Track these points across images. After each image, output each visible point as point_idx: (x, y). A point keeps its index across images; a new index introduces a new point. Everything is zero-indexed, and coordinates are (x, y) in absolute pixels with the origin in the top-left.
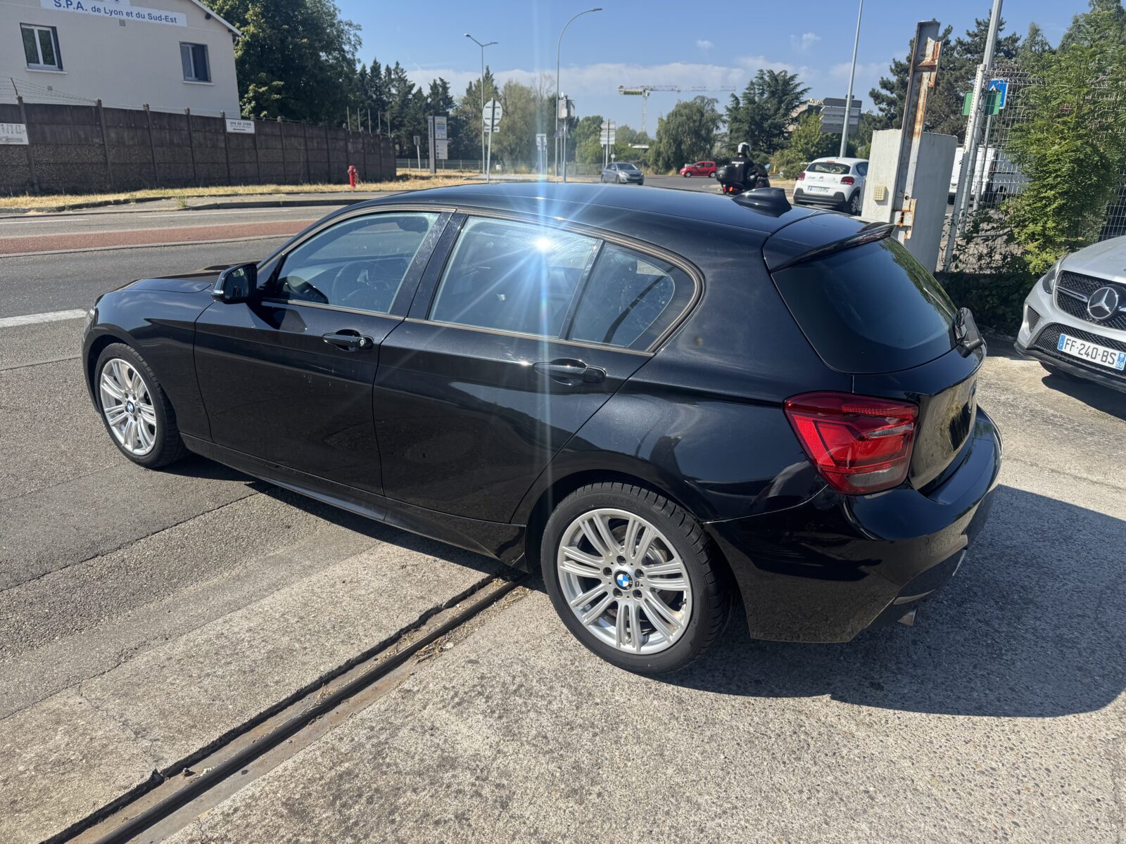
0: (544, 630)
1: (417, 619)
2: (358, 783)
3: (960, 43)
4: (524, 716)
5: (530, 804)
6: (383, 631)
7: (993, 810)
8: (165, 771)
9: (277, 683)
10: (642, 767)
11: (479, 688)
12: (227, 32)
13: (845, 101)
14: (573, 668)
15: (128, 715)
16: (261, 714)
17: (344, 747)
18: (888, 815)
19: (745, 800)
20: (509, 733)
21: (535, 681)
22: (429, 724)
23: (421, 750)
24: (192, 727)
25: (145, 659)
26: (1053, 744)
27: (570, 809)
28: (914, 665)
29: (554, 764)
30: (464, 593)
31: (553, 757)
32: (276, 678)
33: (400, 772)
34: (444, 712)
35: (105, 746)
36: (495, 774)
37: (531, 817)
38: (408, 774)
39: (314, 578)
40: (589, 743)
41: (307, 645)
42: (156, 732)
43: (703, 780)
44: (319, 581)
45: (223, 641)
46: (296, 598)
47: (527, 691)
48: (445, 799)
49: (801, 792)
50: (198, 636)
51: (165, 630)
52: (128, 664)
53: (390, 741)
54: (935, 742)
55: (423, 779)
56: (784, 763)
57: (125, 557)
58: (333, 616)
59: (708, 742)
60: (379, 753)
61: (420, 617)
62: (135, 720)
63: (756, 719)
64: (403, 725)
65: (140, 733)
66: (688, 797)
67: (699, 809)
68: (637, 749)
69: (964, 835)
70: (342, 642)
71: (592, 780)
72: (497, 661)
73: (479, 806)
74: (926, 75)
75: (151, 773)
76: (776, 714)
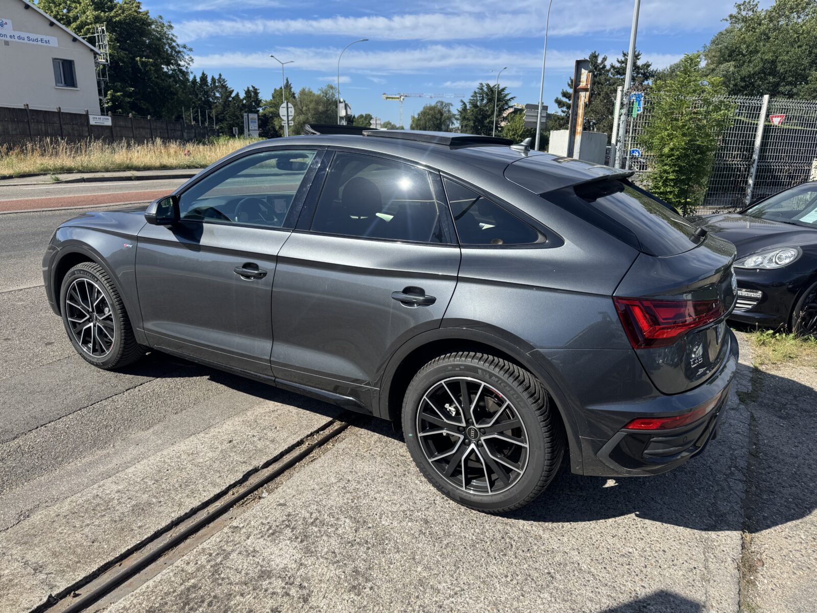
0: (333, 480)
1: (241, 477)
2: (201, 592)
3: (612, 67)
4: (319, 539)
5: (324, 597)
6: (217, 487)
7: (629, 579)
8: (58, 595)
9: (140, 527)
10: (401, 568)
11: (287, 523)
12: (89, 51)
13: (538, 106)
14: (353, 504)
15: (28, 557)
16: (128, 550)
17: (191, 569)
18: (562, 587)
19: (469, 584)
20: (308, 551)
21: (326, 515)
22: (252, 549)
23: (246, 567)
24: (77, 562)
25: (39, 517)
26: (668, 534)
27: (351, 599)
28: (581, 488)
29: (340, 570)
30: (275, 457)
31: (340, 566)
32: (139, 524)
33: (231, 584)
34: (262, 540)
35: (11, 580)
36: (299, 579)
37: (324, 607)
38: (237, 584)
39: (165, 452)
40: (364, 555)
41: (162, 499)
42: (50, 568)
43: (442, 573)
44: (169, 454)
45: (98, 500)
46: (151, 467)
47: (320, 521)
48: (264, 600)
49: (507, 576)
50: (79, 498)
51: (53, 495)
52: (26, 521)
53: (223, 562)
54: (593, 538)
55: (248, 587)
56: (495, 558)
57: (21, 444)
58: (180, 478)
59: (445, 548)
60: (216, 571)
61: (244, 476)
62: (33, 560)
63: (477, 530)
64: (233, 551)
65: (38, 569)
66: (431, 585)
67: (439, 592)
68: (397, 556)
69: (611, 596)
70: (188, 495)
71: (366, 578)
72: (299, 503)
73: (288, 602)
74: (582, 94)
75: (47, 597)
76: (490, 526)
